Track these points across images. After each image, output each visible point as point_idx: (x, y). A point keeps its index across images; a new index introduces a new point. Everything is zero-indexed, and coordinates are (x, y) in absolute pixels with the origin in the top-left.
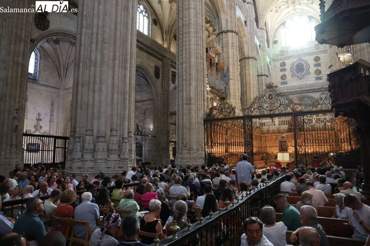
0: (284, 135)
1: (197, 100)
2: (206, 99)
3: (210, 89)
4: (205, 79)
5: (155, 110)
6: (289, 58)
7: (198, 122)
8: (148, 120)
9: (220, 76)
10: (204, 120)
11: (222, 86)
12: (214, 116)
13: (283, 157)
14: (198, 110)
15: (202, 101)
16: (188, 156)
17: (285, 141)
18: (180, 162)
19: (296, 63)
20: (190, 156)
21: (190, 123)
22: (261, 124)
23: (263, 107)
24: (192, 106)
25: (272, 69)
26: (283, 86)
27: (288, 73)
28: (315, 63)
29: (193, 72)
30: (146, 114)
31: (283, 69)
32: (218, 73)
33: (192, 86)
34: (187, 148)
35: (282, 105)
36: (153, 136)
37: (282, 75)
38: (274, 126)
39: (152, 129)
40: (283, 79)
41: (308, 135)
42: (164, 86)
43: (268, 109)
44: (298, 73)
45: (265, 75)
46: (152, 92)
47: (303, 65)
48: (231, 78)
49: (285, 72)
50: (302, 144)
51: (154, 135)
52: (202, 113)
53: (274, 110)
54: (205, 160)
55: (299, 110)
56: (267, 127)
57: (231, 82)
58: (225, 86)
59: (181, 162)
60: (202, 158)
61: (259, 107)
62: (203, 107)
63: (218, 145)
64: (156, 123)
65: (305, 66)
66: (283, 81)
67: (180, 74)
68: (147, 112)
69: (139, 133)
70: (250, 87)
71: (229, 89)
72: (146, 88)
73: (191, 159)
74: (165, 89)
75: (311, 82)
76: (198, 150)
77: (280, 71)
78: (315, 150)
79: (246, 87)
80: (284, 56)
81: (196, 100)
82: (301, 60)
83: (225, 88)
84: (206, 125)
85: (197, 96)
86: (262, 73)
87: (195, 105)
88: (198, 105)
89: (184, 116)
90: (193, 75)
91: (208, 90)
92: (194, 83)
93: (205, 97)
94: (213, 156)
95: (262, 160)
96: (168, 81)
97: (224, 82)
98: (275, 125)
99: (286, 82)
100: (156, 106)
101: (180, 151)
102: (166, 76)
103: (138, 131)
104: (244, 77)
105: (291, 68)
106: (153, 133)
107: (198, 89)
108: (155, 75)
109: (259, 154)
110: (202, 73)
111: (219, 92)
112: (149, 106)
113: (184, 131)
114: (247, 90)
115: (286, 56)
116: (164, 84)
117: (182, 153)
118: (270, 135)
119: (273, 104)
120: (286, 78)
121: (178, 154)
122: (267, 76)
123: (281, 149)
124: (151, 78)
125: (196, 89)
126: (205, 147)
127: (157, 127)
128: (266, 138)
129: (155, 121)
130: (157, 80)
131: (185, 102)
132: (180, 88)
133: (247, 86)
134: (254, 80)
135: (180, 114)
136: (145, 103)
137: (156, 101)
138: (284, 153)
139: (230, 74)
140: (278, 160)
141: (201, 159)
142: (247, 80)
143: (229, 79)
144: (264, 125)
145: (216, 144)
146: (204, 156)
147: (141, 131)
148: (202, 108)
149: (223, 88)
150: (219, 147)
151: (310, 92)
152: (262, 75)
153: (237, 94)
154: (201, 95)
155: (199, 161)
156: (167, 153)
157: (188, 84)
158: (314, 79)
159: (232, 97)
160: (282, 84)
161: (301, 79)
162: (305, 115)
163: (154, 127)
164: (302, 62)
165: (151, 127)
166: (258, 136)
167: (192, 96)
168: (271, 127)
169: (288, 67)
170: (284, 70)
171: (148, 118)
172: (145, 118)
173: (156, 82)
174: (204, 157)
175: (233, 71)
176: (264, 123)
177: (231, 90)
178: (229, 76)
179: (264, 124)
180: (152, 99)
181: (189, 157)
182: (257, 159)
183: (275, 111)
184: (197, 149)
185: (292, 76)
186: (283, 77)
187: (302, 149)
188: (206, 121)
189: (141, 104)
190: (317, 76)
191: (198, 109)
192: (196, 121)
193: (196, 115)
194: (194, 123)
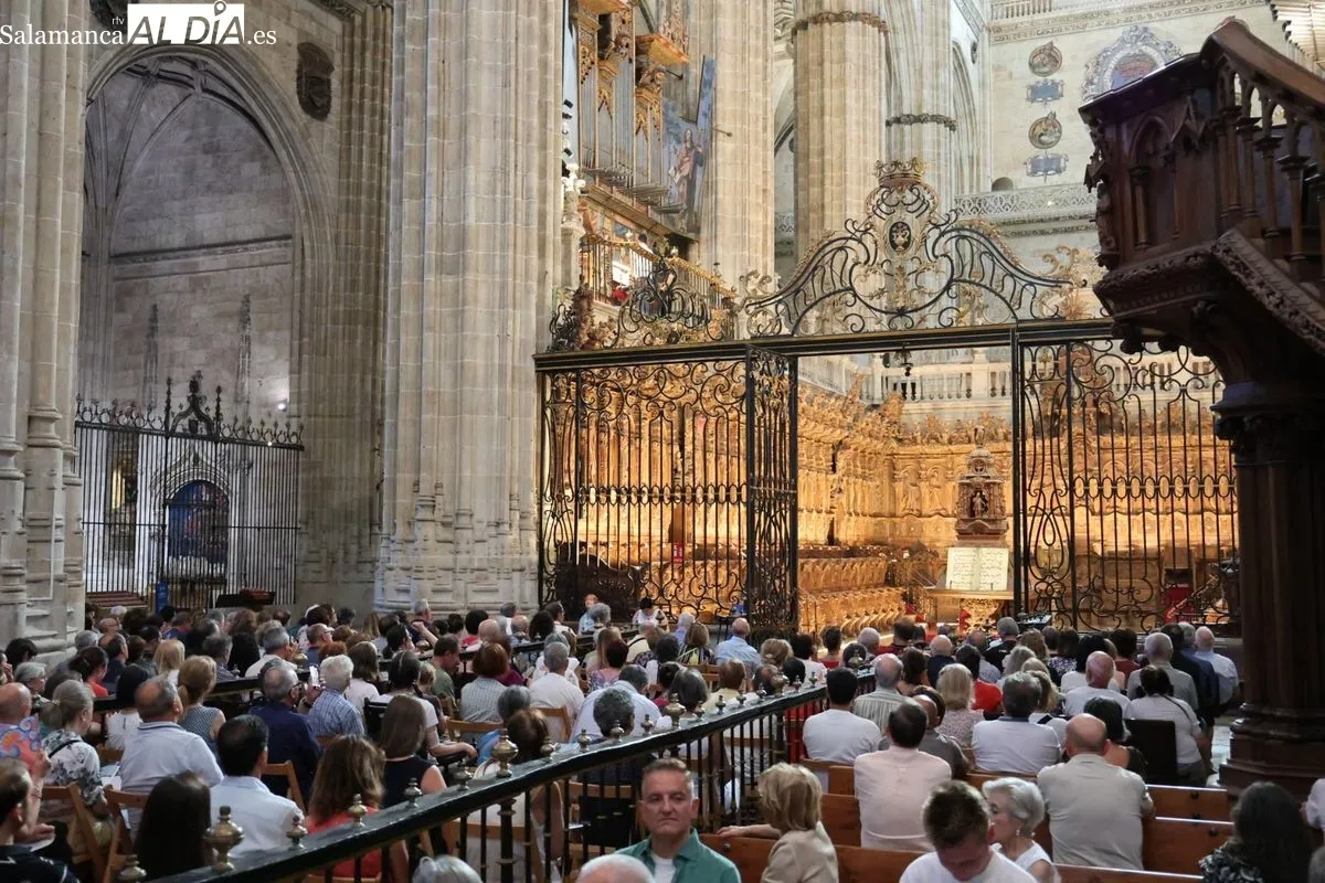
0: (984, 452)
1: (504, 247)
2: (559, 238)
3: (582, 183)
4: (551, 125)
5: (302, 298)
6: (1080, 21)
7: (502, 368)
8: (262, 354)
9: (660, 117)
10: (539, 361)
11: (672, 171)
12: (598, 336)
13: (978, 569)
14: (504, 300)
15: (527, 252)
16: (442, 557)
17: (988, 485)
18: (399, 591)
19: (1118, 56)
20: (455, 561)
21: (459, 372)
22: (895, 385)
23: (855, 295)
24: (470, 276)
25: (983, 85)
26: (1038, 181)
27: (1070, 110)
29: (484, 87)
30: (252, 316)
31: (1046, 84)
32: (645, 93)
33: (472, 167)
34: (438, 515)
35: (958, 281)
36: (289, 447)
37: (1038, 123)
38: (964, 403)
39: (282, 407)
40: (1040, 142)
41: (1149, 455)
42: (354, 162)
43: (883, 303)
45: (936, 119)
46: (285, 195)
47: (1153, 66)
48: (724, 124)
49: (1053, 106)
50: (1055, 505)
51: (294, 440)
52: (526, 322)
53: (916, 310)
54: (541, 580)
55: (1048, 313)
56: (927, 406)
57: (725, 148)
58: (686, 169)
59: (407, 591)
60: (522, 570)
61: (834, 293)
62: (534, 285)
63: (619, 500)
64: (305, 374)
66: (1042, 154)
67: (407, 94)
68: (254, 305)
69: (202, 426)
70: (843, 180)
71: (710, 187)
72: (251, 169)
73: (460, 576)
74: (360, 175)
76: (498, 524)
77: (1028, 99)
78: (1181, 535)
79: (822, 183)
80: (1052, 14)
81: (498, 247)
82: (1144, 36)
83: (690, 182)
84: (553, 385)
85: (504, 220)
86: (920, 107)
87: (490, 271)
88: (504, 273)
89: (425, 334)
90: (485, 101)
91: (570, 189)
92: (483, 148)
93: (550, 231)
94: (583, 557)
95: (890, 581)
96: (382, 133)
97: (682, 148)
98: (969, 396)
99: (1057, 159)
100: (309, 274)
101: (401, 532)
102: (367, 101)
103: (193, 416)
104: (814, 122)
105: (1089, 83)
106: (288, 425)
107: (506, 182)
108: (299, 93)
109: (875, 554)
110: (536, 93)
111: (647, 203)
112: (269, 276)
113: (426, 417)
114: (827, 200)
115: (1064, 13)
116: (354, 149)
117: (413, 542)
118: (939, 449)
119: (912, 277)
120: (1059, 138)
121: (392, 547)
122: (951, 126)
123: (964, 527)
124: (277, 115)
125: (499, 187)
126: (540, 510)
127: (310, 392)
128: (919, 463)
129: (300, 361)
130: (315, 125)
131: (431, 253)
132: (406, 173)
133: (828, 173)
134: (865, 142)
135: (402, 324)
136: (242, 256)
137: (307, 244)
138: (984, 550)
139: (719, 105)
140: (948, 586)
141: (516, 575)
142: (827, 144)
143: (713, 132)
144: (914, 393)
145: (613, 495)
146: (535, 557)
147: (212, 414)
148: (528, 291)
149: (672, 182)
150: (645, 511)
152: (920, 119)
153: (756, 218)
154: (528, 215)
155: (502, 585)
156: (365, 541)
157: (451, 152)
159: (726, 231)
160: (1034, 173)
162: (1080, 342)
163: (296, 396)
165: (280, 391)
166: (876, 454)
167: (471, 220)
168: (948, 404)
169: (1071, 76)
170: (1052, 92)
171: (263, 342)
172: (243, 345)
173: (306, 135)
174: (530, 564)
175: (739, 90)
176: (913, 385)
177: (720, 196)
178: (711, 115)
179: (909, 390)
180: (288, 237)
181: (450, 564)
182: (859, 578)
183: (923, 319)
184: (493, 519)
186: (1044, 132)
187: (1056, 531)
188: (547, 365)
189: (222, 260)
191: (503, 298)
192: (492, 365)
193: (493, 331)
194: (481, 373)
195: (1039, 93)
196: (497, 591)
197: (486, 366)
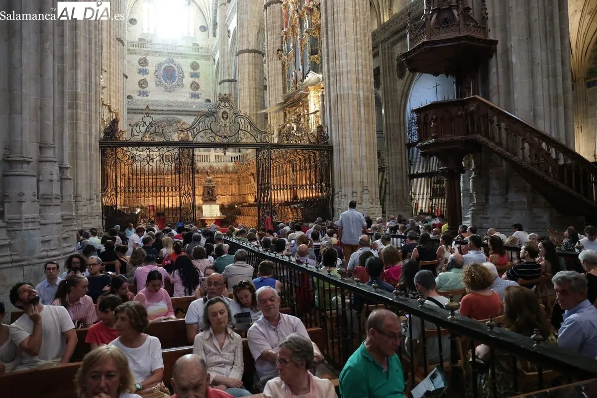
0: (211, 178)
6: (155, 53)
7: (90, 144)
10: (100, 143)
13: (211, 211)
17: (213, 187)
19: (165, 65)
21: (75, 145)
23: (212, 131)
24: (79, 111)
26: (141, 98)
27: (150, 78)
28: (192, 71)
29: (82, 43)
31: (143, 69)
35: (241, 130)
37: (141, 80)
40: (142, 86)
43: (220, 134)
44: (167, 82)
47: (174, 70)
48: (104, 68)
49: (146, 76)
53: (229, 137)
54: (103, 219)
57: (104, 76)
60: (97, 215)
61: (206, 130)
65: (177, 72)
66: (142, 90)
75: (184, 100)
76: (90, 199)
77: (138, 73)
80: (146, 49)
81: (88, 102)
82: (172, 61)
84: (104, 152)
87: (85, 109)
88: (90, 111)
90: (83, 48)
94: (116, 210)
99: (146, 92)
105: (156, 71)
115: (149, 49)
119: (228, 127)
120: (147, 86)
122: (127, 77)
123: (206, 199)
125: (88, 80)
126: (102, 194)
138: (212, 205)
140: (204, 215)
141: (96, 217)
151: (183, 115)
155: (93, 221)
158: (188, 96)
160: (139, 95)
161: (170, 92)
164: (174, 66)
167: (79, 90)
169: (151, 68)
170: (145, 72)
174: (100, 213)
175: (107, 56)
183: (232, 140)
184: (88, 198)
185: (157, 85)
186: (143, 84)
188: (103, 145)
190: (194, 92)
192: (87, 143)
193: (86, 131)
194: (83, 146)
195: (141, 72)
196: (91, 223)
197: (84, 143)
